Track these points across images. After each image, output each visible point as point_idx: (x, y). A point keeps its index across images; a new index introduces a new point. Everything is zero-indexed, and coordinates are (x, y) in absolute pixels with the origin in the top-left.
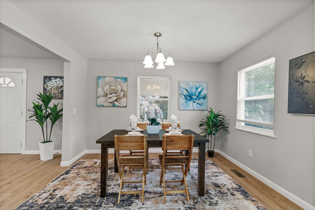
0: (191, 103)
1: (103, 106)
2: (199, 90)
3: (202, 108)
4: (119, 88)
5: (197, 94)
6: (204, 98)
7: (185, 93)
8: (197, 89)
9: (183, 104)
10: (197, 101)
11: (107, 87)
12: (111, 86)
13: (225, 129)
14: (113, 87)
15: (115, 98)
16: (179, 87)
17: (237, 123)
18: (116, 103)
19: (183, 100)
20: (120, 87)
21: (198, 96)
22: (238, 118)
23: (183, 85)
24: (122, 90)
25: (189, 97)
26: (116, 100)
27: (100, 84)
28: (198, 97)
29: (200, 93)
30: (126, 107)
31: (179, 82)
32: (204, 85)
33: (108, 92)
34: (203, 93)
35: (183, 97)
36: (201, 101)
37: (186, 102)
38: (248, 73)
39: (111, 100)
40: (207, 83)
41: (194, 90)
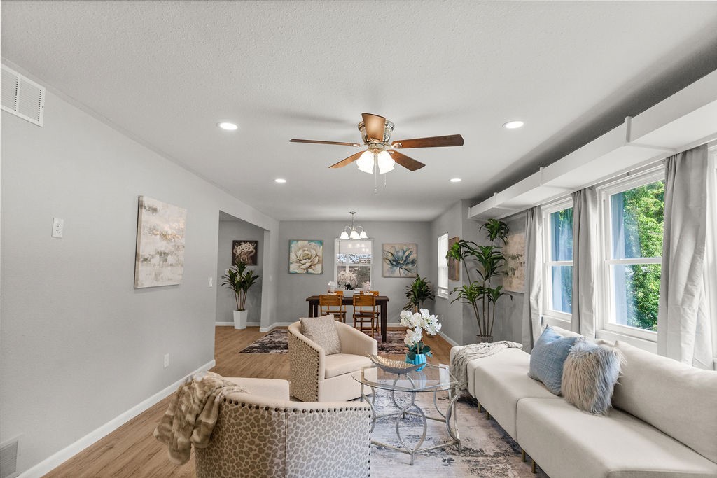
0: (397, 269)
1: (296, 273)
2: (406, 254)
3: (410, 274)
4: (314, 253)
5: (404, 258)
6: (413, 262)
7: (390, 257)
8: (404, 253)
9: (388, 270)
10: (404, 267)
11: (301, 251)
12: (304, 250)
13: (433, 298)
14: (307, 252)
15: (308, 264)
16: (383, 251)
17: (438, 291)
18: (310, 270)
19: (387, 266)
20: (315, 252)
21: (405, 261)
22: (439, 286)
23: (388, 249)
24: (317, 255)
25: (395, 262)
26: (310, 267)
27: (293, 249)
28: (406, 262)
29: (407, 257)
30: (321, 273)
31: (383, 245)
32: (414, 249)
33: (301, 258)
34: (411, 258)
35: (388, 262)
36: (410, 266)
37: (391, 268)
39: (304, 267)
40: (417, 246)
41: (400, 254)
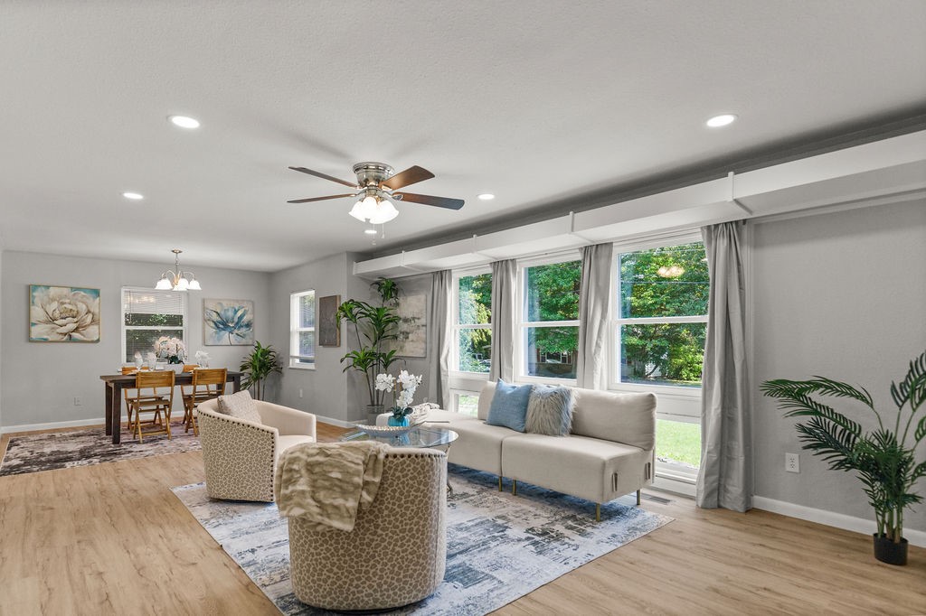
0: (226, 334)
1: (46, 341)
2: (239, 313)
3: (244, 341)
4: (82, 308)
5: (236, 320)
6: (248, 325)
7: (215, 317)
8: (236, 312)
9: (211, 336)
10: (236, 331)
11: (55, 305)
12: (63, 303)
13: (279, 371)
14: (70, 307)
15: (72, 326)
16: (204, 309)
17: (291, 360)
18: (75, 335)
19: (211, 330)
20: (84, 307)
21: (237, 323)
22: (291, 354)
23: (211, 306)
24: (88, 312)
25: (222, 325)
26: (76, 330)
27: (37, 300)
28: (238, 325)
29: (240, 318)
30: (98, 341)
31: (204, 301)
32: (248, 307)
33: (57, 314)
34: (246, 319)
35: (213, 325)
36: (243, 330)
37: (216, 333)
38: (304, 298)
39: (63, 330)
40: (253, 303)
41: (230, 314)
